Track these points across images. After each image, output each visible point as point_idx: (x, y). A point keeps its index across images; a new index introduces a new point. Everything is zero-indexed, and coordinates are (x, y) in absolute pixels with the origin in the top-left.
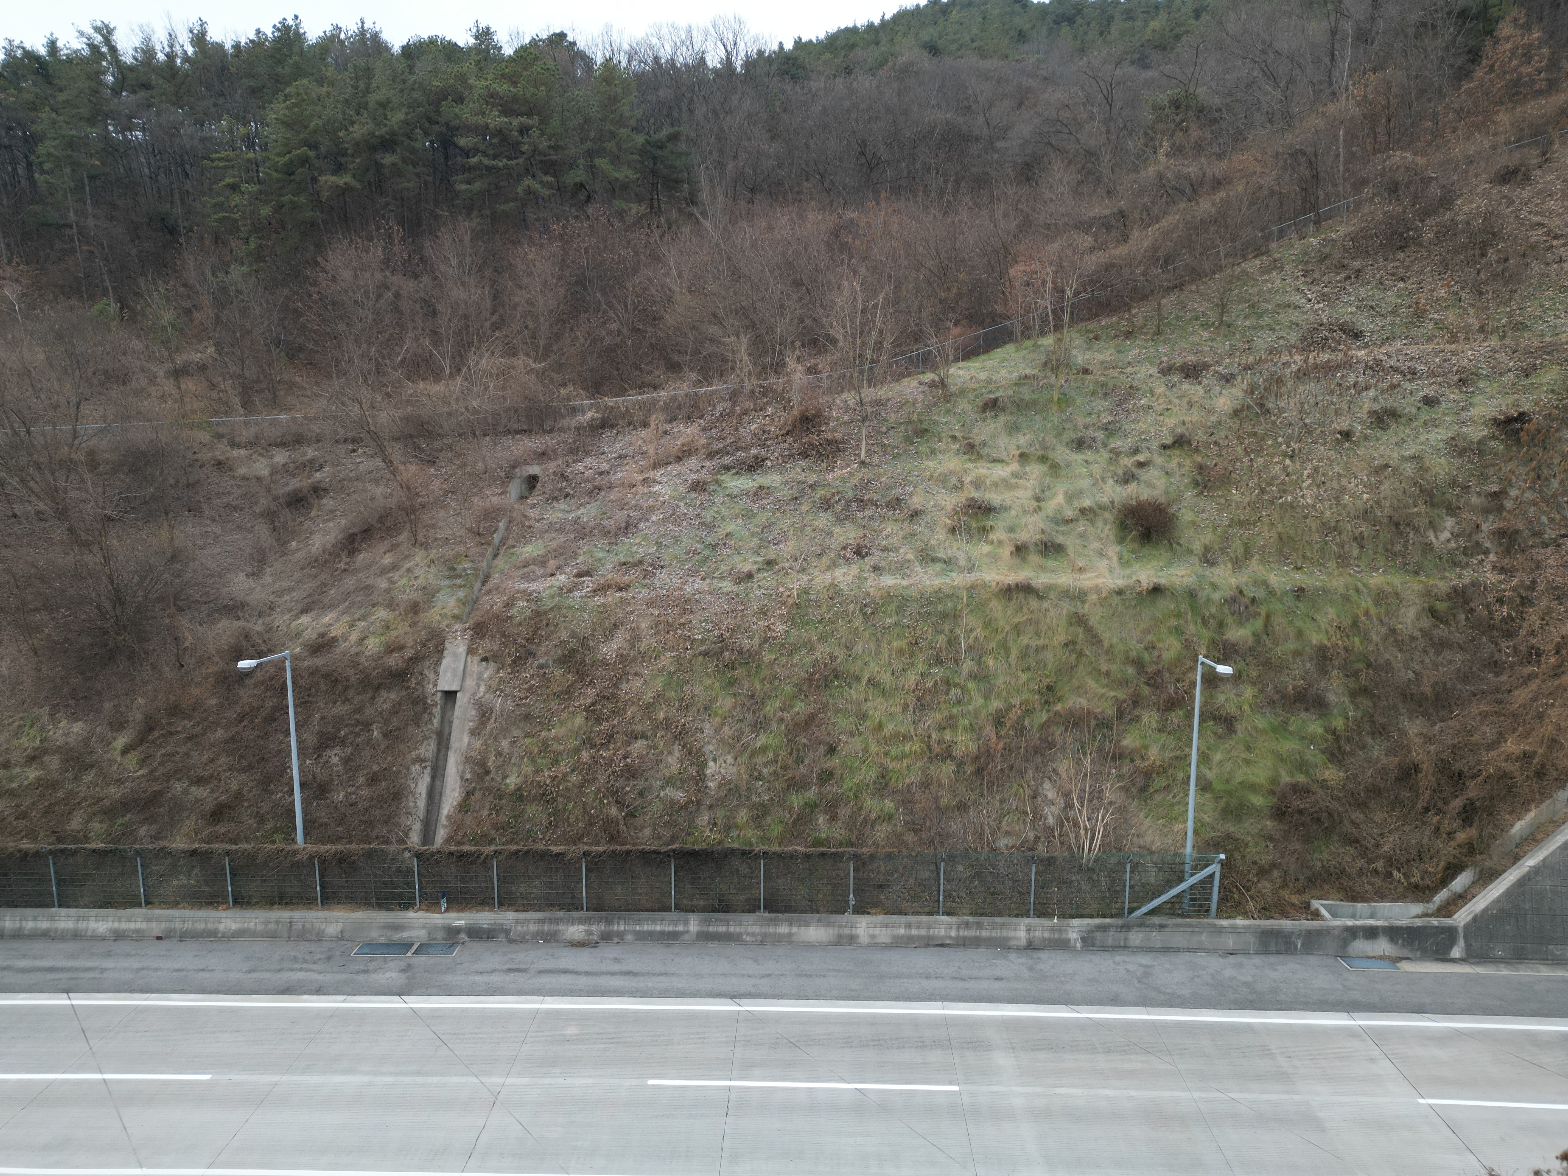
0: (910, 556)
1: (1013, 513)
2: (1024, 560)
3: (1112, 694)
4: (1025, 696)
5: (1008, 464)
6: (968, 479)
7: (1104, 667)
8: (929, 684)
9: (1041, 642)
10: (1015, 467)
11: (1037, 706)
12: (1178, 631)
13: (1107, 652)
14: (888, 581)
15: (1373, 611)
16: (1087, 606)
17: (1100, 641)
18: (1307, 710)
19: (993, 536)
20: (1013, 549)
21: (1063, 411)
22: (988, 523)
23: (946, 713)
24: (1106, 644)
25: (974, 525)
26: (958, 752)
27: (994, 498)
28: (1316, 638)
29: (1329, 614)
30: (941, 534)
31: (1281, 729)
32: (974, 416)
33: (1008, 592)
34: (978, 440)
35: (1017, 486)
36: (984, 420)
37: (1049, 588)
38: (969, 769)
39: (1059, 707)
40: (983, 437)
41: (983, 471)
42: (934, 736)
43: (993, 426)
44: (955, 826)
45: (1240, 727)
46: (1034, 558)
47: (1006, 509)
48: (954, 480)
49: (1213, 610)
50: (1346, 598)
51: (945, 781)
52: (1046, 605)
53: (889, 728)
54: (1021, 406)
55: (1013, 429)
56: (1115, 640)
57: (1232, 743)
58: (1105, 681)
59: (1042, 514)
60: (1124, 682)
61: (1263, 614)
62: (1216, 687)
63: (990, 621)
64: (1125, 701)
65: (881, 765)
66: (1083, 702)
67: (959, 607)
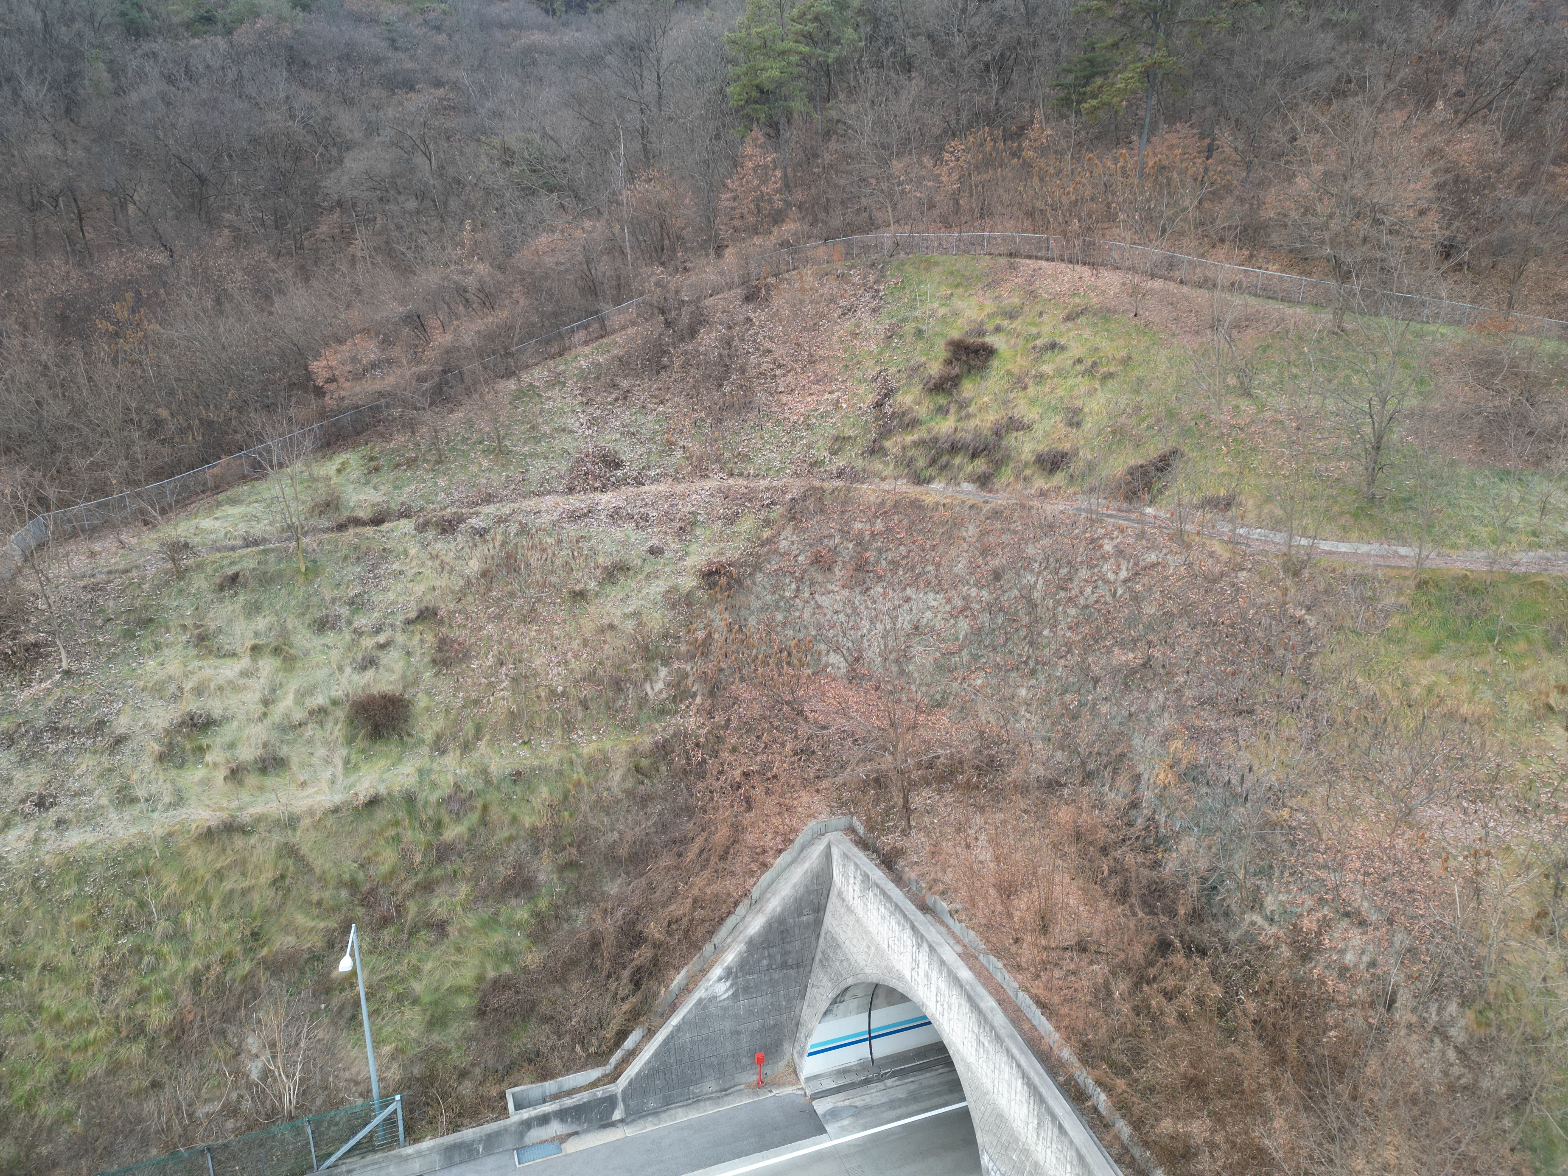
0: (104, 801)
1: (235, 724)
2: (241, 783)
3: (322, 925)
4: (228, 946)
5: (239, 658)
6: (188, 686)
7: (315, 897)
8: (116, 959)
9: (246, 884)
10: (245, 662)
11: (240, 955)
12: (397, 839)
13: (320, 879)
14: (75, 838)
15: (584, 780)
16: (299, 833)
17: (311, 870)
18: (517, 896)
19: (209, 758)
20: (228, 772)
21: (311, 583)
22: (204, 742)
23: (136, 987)
24: (318, 871)
25: (188, 747)
26: (152, 1025)
27: (215, 707)
28: (527, 821)
29: (543, 794)
30: (147, 764)
31: (490, 924)
32: (209, 597)
33: (209, 835)
34: (213, 626)
35: (245, 688)
36: (221, 600)
37: (259, 819)
38: (164, 1042)
39: (264, 952)
40: (218, 623)
41: (208, 672)
42: (123, 1015)
43: (230, 608)
44: (150, 1106)
45: (452, 930)
46: (252, 780)
47: (226, 719)
48: (172, 688)
49: (430, 812)
50: (560, 773)
51: (136, 1062)
52: (253, 840)
53: (71, 1016)
54: (265, 580)
55: (253, 609)
56: (327, 866)
57: (443, 947)
58: (315, 911)
59: (268, 722)
60: (335, 909)
61: (479, 804)
62: (433, 891)
63: (188, 871)
64: (335, 930)
65: (62, 1059)
66: (291, 940)
67: (151, 863)
